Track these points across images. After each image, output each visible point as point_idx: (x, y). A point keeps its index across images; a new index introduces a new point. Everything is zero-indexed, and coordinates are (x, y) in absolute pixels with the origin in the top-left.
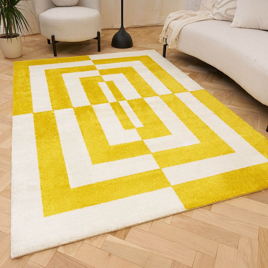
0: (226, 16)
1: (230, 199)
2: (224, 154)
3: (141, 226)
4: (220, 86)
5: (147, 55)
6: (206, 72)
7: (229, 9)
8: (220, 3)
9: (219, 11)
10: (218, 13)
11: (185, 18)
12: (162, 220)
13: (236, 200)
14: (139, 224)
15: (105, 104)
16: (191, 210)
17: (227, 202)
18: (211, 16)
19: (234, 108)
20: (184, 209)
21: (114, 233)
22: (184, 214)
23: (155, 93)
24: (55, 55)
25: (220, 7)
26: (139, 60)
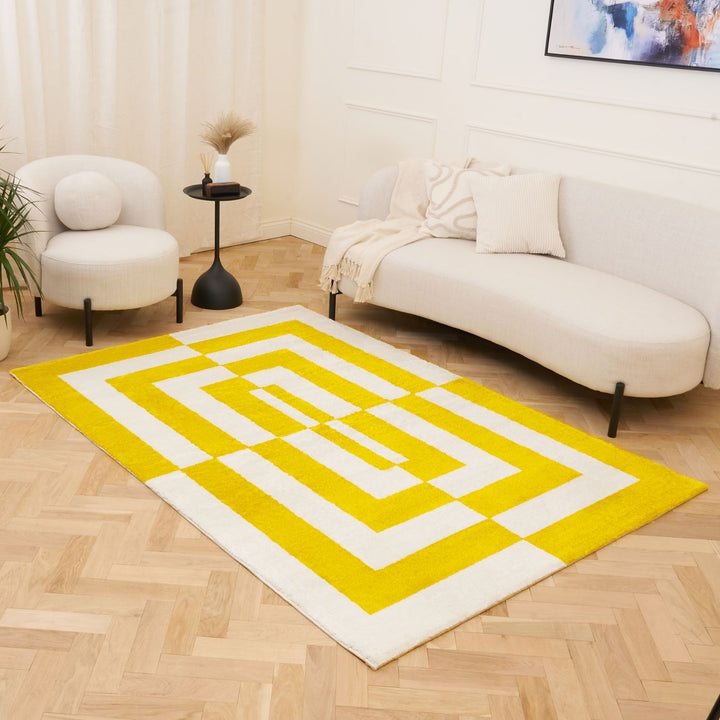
0: (457, 230)
1: (615, 541)
2: (569, 480)
3: (520, 595)
4: (484, 367)
5: (293, 319)
6: (440, 343)
7: (462, 217)
8: (440, 206)
9: (442, 222)
10: (440, 225)
11: (376, 240)
12: (541, 584)
13: (624, 539)
14: (515, 595)
15: (303, 431)
16: (572, 564)
17: (614, 545)
18: (424, 231)
19: (535, 406)
20: (564, 565)
21: (486, 612)
22: (565, 571)
23: (379, 398)
24: (89, 343)
25: (443, 214)
26: (288, 332)
